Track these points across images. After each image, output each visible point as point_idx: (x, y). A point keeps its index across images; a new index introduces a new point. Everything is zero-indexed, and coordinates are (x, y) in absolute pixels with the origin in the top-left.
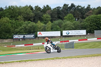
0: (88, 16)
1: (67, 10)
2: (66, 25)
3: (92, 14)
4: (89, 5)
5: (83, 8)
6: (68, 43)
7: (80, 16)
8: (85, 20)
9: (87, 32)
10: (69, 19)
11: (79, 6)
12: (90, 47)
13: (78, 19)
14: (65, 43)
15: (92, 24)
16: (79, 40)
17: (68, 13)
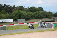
0: (14, 11)
1: (2, 8)
2: (1, 16)
3: (16, 10)
4: (14, 5)
5: (11, 7)
6: (2, 26)
7: (9, 11)
8: (12, 13)
9: (13, 21)
10: (3, 13)
11: (8, 6)
12: (15, 29)
13: (8, 13)
14: (1, 27)
15: (16, 16)
16: (9, 25)
17: (2, 9)
